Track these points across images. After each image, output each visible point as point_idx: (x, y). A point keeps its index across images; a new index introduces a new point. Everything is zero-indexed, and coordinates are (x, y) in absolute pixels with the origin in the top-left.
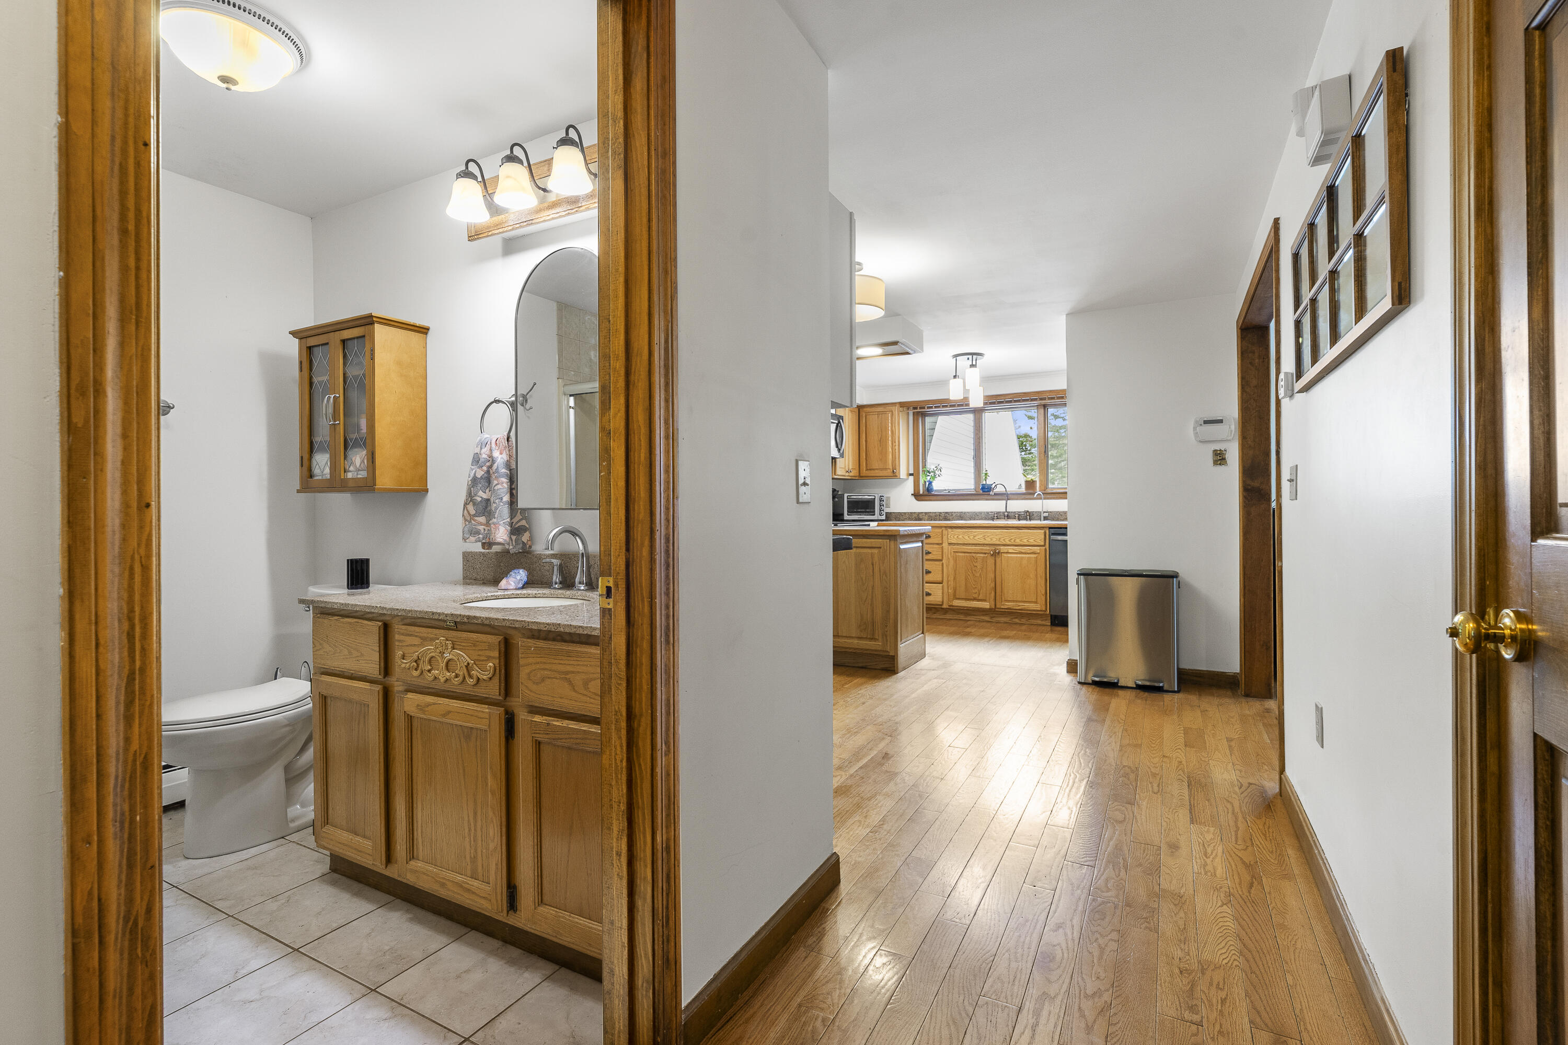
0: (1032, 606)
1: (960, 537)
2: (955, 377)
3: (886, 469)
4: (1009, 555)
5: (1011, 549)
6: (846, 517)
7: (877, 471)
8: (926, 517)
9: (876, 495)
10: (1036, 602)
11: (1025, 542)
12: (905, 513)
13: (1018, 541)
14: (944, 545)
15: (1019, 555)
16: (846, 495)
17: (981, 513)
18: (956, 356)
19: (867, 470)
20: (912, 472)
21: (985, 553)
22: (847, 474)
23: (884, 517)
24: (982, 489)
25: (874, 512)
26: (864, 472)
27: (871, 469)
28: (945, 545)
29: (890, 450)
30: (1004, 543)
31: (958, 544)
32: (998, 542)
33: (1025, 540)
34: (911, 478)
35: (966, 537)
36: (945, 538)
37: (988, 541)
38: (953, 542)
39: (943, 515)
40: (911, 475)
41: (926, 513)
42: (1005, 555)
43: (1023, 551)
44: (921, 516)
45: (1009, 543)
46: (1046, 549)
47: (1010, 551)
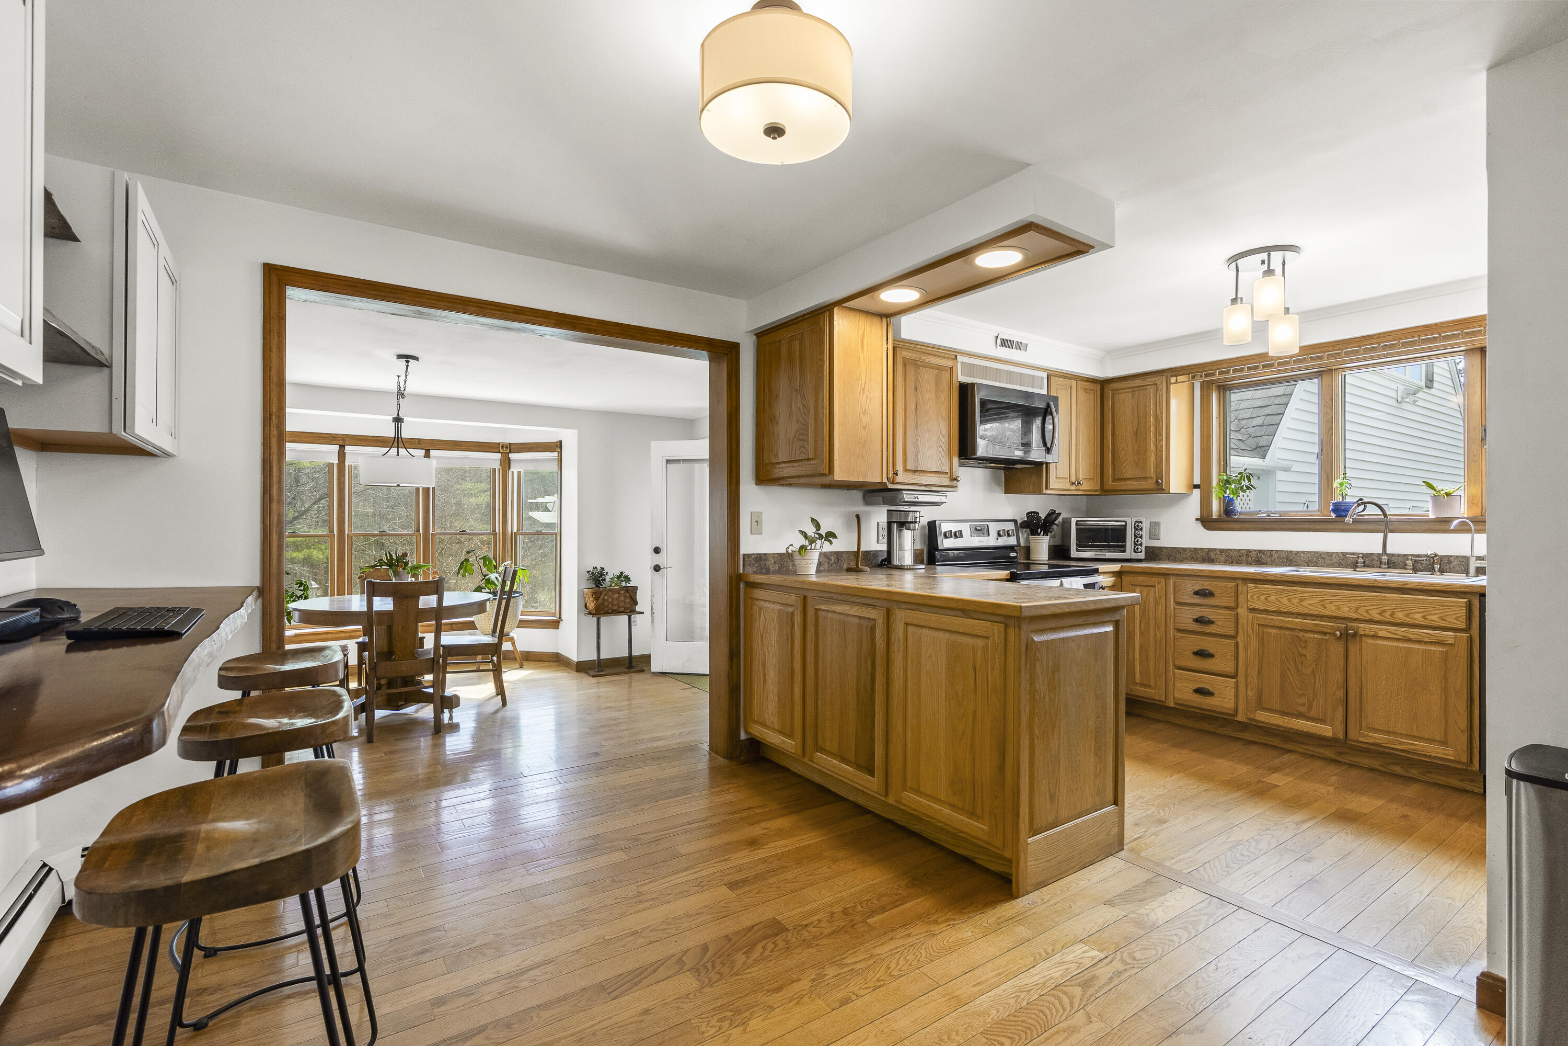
0: (1434, 750)
1: (1272, 598)
2: (1234, 301)
3: (1145, 478)
4: (1379, 642)
5: (1382, 630)
6: (1074, 553)
7: (1129, 482)
8: (1223, 558)
9: (1129, 521)
10: (1444, 743)
11: (1418, 618)
12: (1185, 549)
13: (1400, 616)
14: (1240, 610)
15: (1401, 645)
16: (1074, 520)
17: (1330, 554)
18: (1235, 258)
19: (1115, 480)
20: (1197, 481)
21: (1325, 634)
22: (1073, 487)
23: (1142, 556)
24: (1334, 511)
25: (1124, 546)
26: (1110, 484)
27: (1120, 480)
28: (1242, 611)
29: (1153, 447)
30: (1368, 617)
31: (1268, 612)
32: (1353, 615)
33: (1418, 616)
34: (1197, 492)
35: (1285, 601)
36: (1241, 598)
37: (1331, 610)
38: (1257, 606)
39: (1253, 555)
40: (1196, 487)
41: (1222, 551)
42: (1370, 641)
43: (1412, 637)
44: (1212, 555)
45: (1377, 617)
46: (1471, 639)
47: (1381, 634)
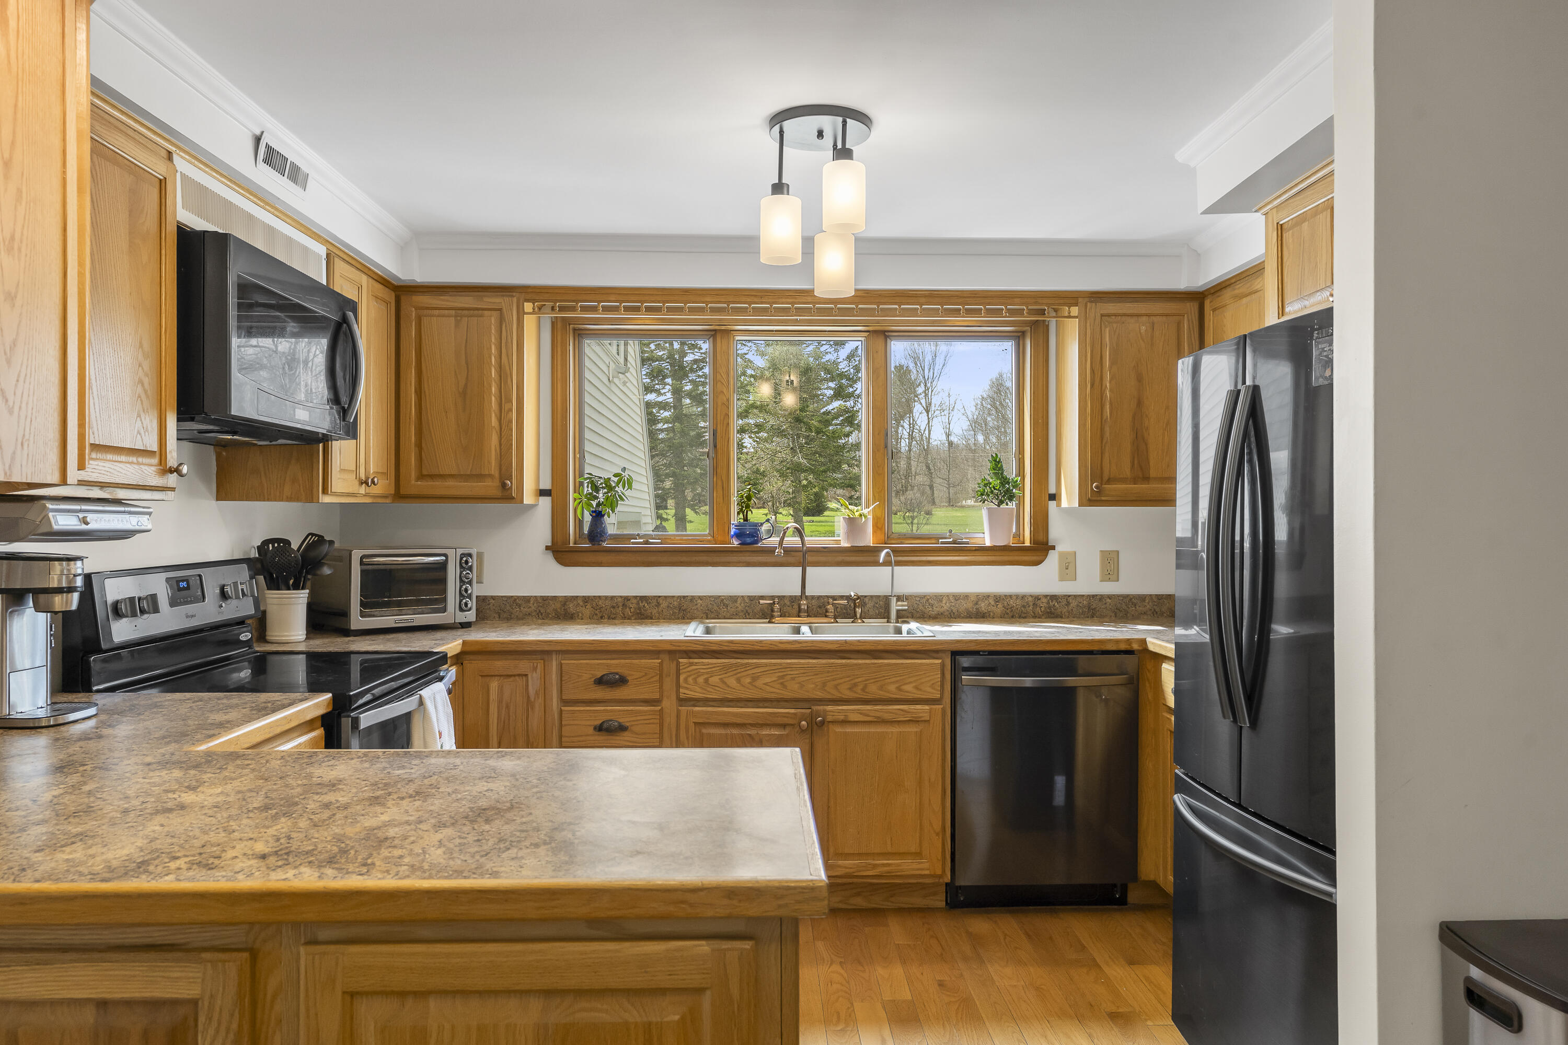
0: (909, 867)
1: (714, 680)
2: (779, 188)
3: (480, 477)
4: (849, 729)
5: (852, 711)
6: (357, 621)
7: (450, 483)
8: (587, 611)
9: (450, 553)
10: (918, 855)
11: (892, 690)
12: (527, 599)
13: (874, 690)
14: (666, 703)
15: (872, 729)
16: (356, 555)
17: (734, 599)
18: (779, 118)
19: (421, 477)
20: (546, 484)
21: (784, 726)
22: (363, 490)
23: (471, 616)
24: (738, 535)
25: (444, 600)
26: (413, 485)
27: (432, 477)
28: (669, 704)
29: (494, 421)
30: (836, 694)
31: (706, 702)
32: (819, 694)
33: (892, 688)
34: (546, 502)
35: (732, 682)
36: (669, 683)
37: (793, 690)
38: (691, 694)
39: (633, 605)
40: (543, 493)
41: (586, 599)
42: (839, 729)
43: (887, 716)
44: (571, 607)
45: (848, 694)
46: (943, 710)
47: (853, 717)
